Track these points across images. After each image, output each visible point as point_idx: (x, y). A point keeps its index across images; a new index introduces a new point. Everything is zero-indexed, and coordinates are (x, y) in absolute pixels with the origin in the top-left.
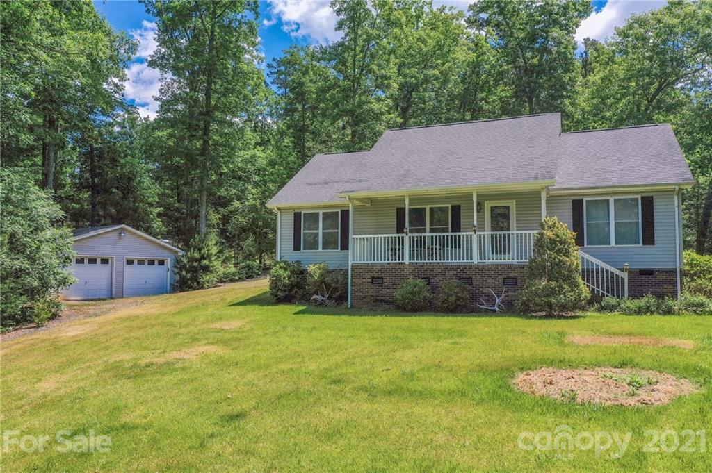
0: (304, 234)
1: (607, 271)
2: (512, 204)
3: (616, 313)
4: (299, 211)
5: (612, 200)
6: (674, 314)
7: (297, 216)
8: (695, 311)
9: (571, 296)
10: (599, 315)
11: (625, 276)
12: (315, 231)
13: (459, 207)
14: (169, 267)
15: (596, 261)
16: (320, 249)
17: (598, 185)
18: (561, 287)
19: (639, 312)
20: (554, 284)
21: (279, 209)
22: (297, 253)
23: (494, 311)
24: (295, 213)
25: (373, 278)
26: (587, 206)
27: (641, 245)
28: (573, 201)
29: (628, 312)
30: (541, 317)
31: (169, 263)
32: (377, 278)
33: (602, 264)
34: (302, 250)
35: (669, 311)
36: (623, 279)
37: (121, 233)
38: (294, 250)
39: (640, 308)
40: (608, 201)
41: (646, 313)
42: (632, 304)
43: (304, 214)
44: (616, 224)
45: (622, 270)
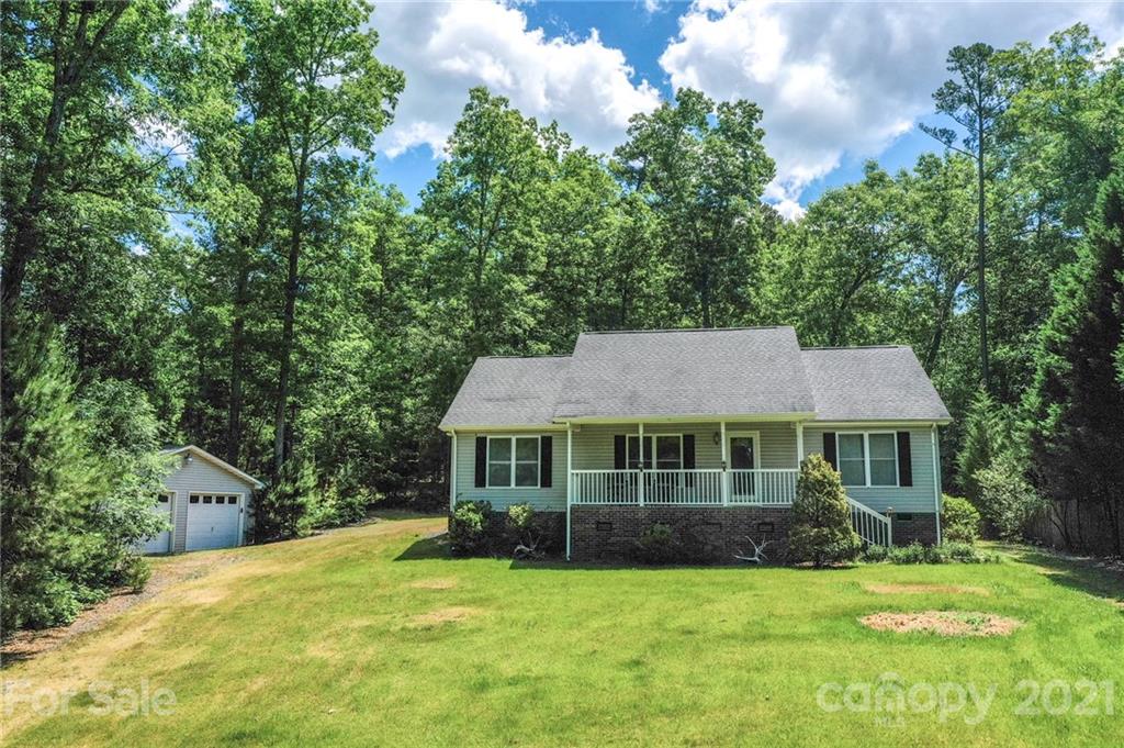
0: (490, 465)
1: (869, 515)
2: (756, 436)
3: (885, 562)
4: (482, 435)
5: (866, 435)
6: (941, 562)
7: (481, 442)
8: (962, 560)
9: (844, 544)
10: (865, 564)
11: (888, 520)
12: (507, 462)
13: (693, 436)
14: (243, 506)
15: (858, 505)
16: (513, 485)
17: (852, 418)
18: (833, 533)
19: (908, 561)
20: (826, 531)
21: (456, 432)
22: (480, 489)
23: (755, 562)
24: (478, 439)
25: (598, 523)
26: (840, 442)
27: (898, 486)
28: (825, 434)
29: (897, 561)
30: (809, 568)
31: (243, 502)
32: (604, 523)
33: (864, 508)
34: (487, 487)
35: (936, 561)
36: (886, 524)
37: (186, 458)
38: (476, 486)
39: (908, 556)
40: (862, 436)
41: (914, 562)
42: (900, 553)
43: (491, 440)
44: (871, 461)
45: (884, 514)
